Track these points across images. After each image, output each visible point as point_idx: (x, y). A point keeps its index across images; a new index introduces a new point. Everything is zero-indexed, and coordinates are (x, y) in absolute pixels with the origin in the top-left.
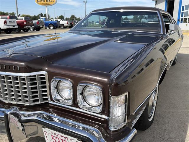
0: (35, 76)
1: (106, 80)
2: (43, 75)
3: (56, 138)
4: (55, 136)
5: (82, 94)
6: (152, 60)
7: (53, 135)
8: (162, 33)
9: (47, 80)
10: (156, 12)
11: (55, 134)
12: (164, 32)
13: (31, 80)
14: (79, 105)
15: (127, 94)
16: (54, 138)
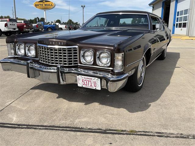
0: (71, 48)
1: (113, 48)
2: (76, 48)
3: (85, 80)
4: (84, 79)
5: (99, 58)
6: (139, 47)
7: (83, 79)
8: (149, 30)
9: (78, 52)
10: (146, 15)
11: (84, 78)
12: (151, 29)
13: (69, 51)
14: (97, 63)
15: (123, 53)
16: (84, 81)
